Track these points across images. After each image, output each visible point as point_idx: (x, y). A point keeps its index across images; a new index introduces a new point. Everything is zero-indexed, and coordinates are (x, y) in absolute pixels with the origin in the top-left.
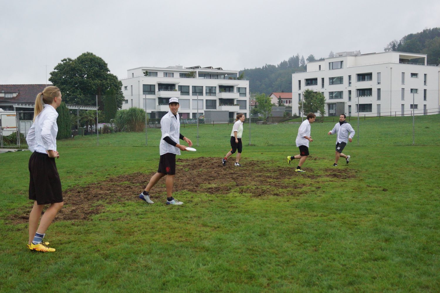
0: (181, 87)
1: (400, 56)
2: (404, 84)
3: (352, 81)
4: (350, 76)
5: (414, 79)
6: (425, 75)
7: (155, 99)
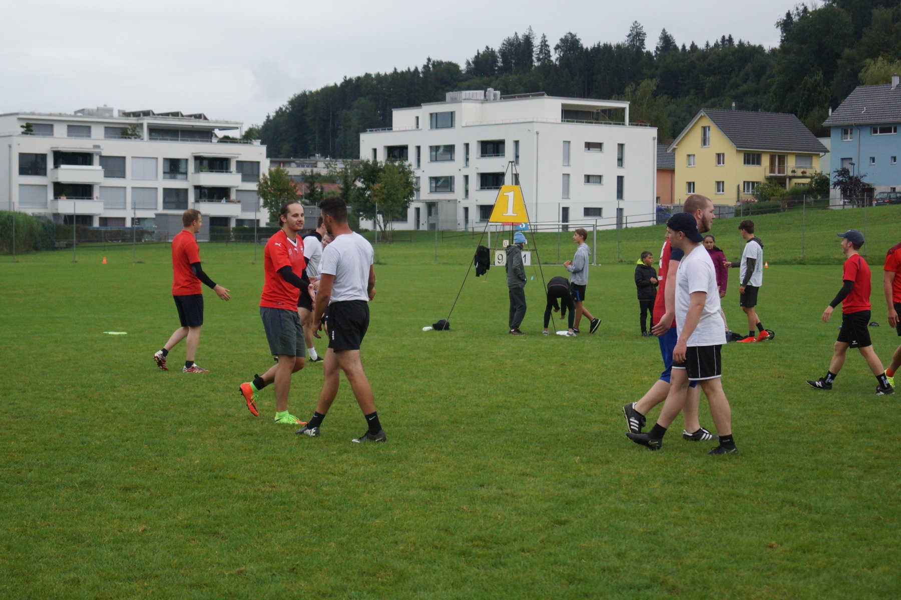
0: (105, 160)
1: (563, 105)
2: (569, 165)
3: (471, 156)
4: (467, 145)
5: (594, 154)
6: (621, 146)
7: (46, 186)
